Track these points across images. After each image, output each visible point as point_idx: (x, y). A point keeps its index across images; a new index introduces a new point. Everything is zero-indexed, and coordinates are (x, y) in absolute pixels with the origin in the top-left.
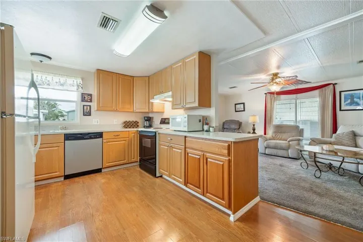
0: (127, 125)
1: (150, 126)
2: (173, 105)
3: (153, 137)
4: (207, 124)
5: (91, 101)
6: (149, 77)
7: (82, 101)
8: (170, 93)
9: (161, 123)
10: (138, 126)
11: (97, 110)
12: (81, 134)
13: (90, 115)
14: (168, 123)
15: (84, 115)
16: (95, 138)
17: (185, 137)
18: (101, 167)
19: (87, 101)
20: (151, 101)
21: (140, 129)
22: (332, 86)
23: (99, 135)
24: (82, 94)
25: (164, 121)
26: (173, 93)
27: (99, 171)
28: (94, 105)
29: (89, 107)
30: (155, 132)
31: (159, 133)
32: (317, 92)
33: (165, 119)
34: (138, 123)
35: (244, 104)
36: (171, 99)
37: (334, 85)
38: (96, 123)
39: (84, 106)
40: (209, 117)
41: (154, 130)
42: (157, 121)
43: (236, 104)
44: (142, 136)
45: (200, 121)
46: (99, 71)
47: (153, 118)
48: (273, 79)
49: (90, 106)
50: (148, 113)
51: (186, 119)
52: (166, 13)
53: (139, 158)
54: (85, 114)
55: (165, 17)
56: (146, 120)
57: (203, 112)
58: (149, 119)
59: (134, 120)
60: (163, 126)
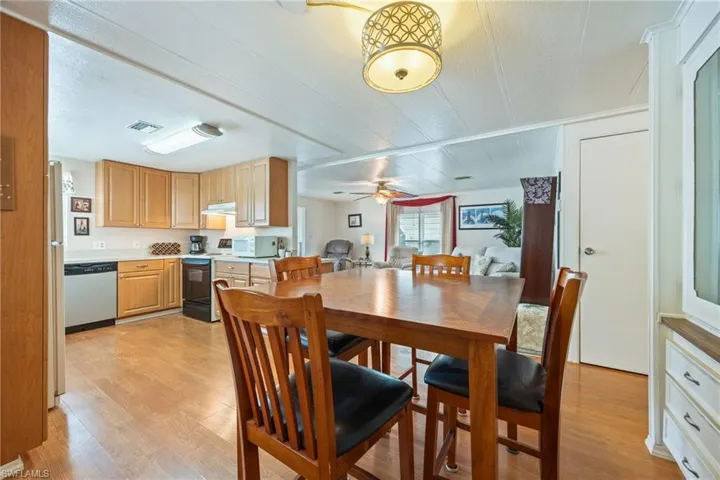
0: (158, 249)
1: (202, 251)
2: (237, 222)
3: (207, 267)
4: (282, 248)
5: (90, 211)
6: (199, 174)
7: (72, 210)
8: (233, 205)
9: (219, 247)
10: (179, 251)
11: (105, 226)
12: (78, 265)
13: (88, 234)
14: (230, 247)
15: (76, 234)
16: (103, 271)
17: (250, 264)
18: (115, 316)
19: (82, 211)
20: (202, 213)
21: (184, 256)
22: (451, 199)
23: (112, 266)
24: (72, 198)
25: (225, 244)
26: (237, 205)
27: (110, 323)
28: (97, 217)
29: (85, 221)
30: (210, 260)
31: (215, 261)
32: (438, 206)
33: (227, 240)
34: (179, 246)
35: (360, 215)
36: (234, 213)
37: (454, 197)
38: (100, 248)
39: (75, 219)
40: (285, 238)
41: (208, 257)
42: (212, 244)
43: (350, 216)
44: (187, 267)
45: (274, 244)
46: (108, 163)
47: (206, 238)
48: (379, 189)
49: (88, 219)
50: (198, 230)
51: (254, 241)
52: (221, 130)
53: (182, 300)
54: (78, 232)
55: (220, 134)
56: (193, 242)
57: (279, 232)
58: (200, 241)
59: (172, 242)
60: (223, 251)
